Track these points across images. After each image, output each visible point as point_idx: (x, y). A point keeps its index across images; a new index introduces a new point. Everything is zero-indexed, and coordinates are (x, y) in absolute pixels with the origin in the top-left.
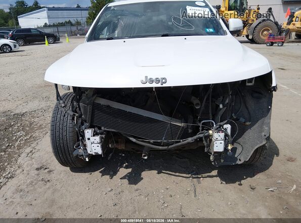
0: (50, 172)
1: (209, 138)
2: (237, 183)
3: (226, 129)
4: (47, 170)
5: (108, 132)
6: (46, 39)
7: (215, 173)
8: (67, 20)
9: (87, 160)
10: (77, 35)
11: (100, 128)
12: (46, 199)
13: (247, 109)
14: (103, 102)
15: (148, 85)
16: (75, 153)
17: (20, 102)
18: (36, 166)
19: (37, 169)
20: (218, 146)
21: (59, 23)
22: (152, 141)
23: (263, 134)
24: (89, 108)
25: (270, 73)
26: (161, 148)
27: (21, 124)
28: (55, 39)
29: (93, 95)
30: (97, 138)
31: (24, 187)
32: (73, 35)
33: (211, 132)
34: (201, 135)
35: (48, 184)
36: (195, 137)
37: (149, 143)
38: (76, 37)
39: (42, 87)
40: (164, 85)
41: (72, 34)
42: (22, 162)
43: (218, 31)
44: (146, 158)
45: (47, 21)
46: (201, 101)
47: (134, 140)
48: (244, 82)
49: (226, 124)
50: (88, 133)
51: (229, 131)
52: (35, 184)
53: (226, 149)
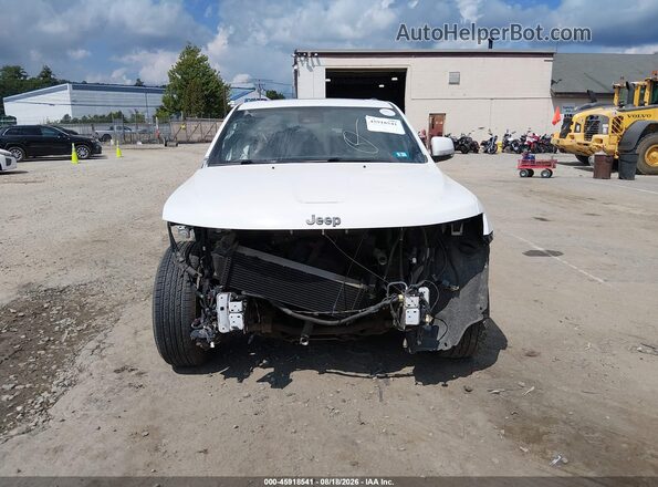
0: (140, 374)
1: (399, 306)
2: (441, 383)
3: (422, 294)
4: (133, 373)
5: (251, 297)
6: (73, 149)
7: (409, 370)
8: (115, 111)
9: (212, 345)
10: (135, 142)
11: (239, 293)
12: (144, 410)
13: (454, 268)
14: (248, 252)
15: (316, 227)
16: (193, 335)
17: (51, 269)
18: (114, 368)
19: (117, 371)
20: (412, 317)
21: (96, 116)
22: (316, 313)
23: (478, 306)
24: (227, 261)
25: (481, 216)
26: (329, 322)
27: (63, 307)
28: (92, 149)
29: (234, 242)
30: (239, 305)
31: (101, 395)
32: (127, 143)
33: (401, 297)
34: (388, 302)
35: (142, 391)
36: (379, 305)
37: (312, 315)
38: (135, 146)
39: (87, 243)
40: (337, 227)
41: (127, 140)
42: (85, 363)
43: (415, 156)
44: (306, 344)
45: (68, 111)
46: (388, 254)
47: (290, 312)
48: (448, 225)
49: (422, 286)
50: (222, 299)
51: (427, 297)
52: (120, 391)
53: (422, 322)
